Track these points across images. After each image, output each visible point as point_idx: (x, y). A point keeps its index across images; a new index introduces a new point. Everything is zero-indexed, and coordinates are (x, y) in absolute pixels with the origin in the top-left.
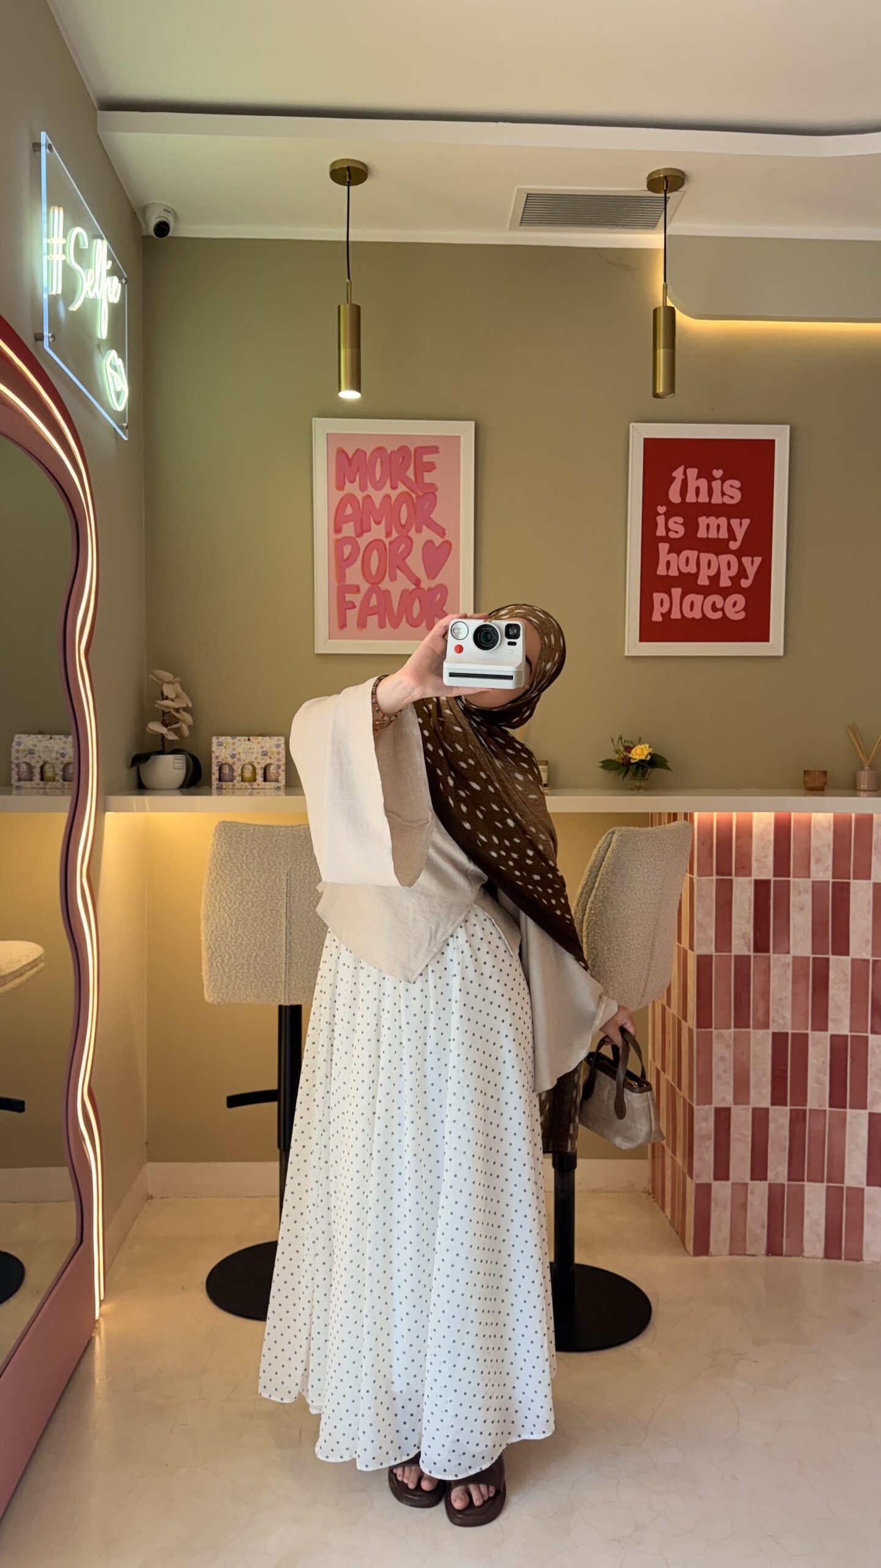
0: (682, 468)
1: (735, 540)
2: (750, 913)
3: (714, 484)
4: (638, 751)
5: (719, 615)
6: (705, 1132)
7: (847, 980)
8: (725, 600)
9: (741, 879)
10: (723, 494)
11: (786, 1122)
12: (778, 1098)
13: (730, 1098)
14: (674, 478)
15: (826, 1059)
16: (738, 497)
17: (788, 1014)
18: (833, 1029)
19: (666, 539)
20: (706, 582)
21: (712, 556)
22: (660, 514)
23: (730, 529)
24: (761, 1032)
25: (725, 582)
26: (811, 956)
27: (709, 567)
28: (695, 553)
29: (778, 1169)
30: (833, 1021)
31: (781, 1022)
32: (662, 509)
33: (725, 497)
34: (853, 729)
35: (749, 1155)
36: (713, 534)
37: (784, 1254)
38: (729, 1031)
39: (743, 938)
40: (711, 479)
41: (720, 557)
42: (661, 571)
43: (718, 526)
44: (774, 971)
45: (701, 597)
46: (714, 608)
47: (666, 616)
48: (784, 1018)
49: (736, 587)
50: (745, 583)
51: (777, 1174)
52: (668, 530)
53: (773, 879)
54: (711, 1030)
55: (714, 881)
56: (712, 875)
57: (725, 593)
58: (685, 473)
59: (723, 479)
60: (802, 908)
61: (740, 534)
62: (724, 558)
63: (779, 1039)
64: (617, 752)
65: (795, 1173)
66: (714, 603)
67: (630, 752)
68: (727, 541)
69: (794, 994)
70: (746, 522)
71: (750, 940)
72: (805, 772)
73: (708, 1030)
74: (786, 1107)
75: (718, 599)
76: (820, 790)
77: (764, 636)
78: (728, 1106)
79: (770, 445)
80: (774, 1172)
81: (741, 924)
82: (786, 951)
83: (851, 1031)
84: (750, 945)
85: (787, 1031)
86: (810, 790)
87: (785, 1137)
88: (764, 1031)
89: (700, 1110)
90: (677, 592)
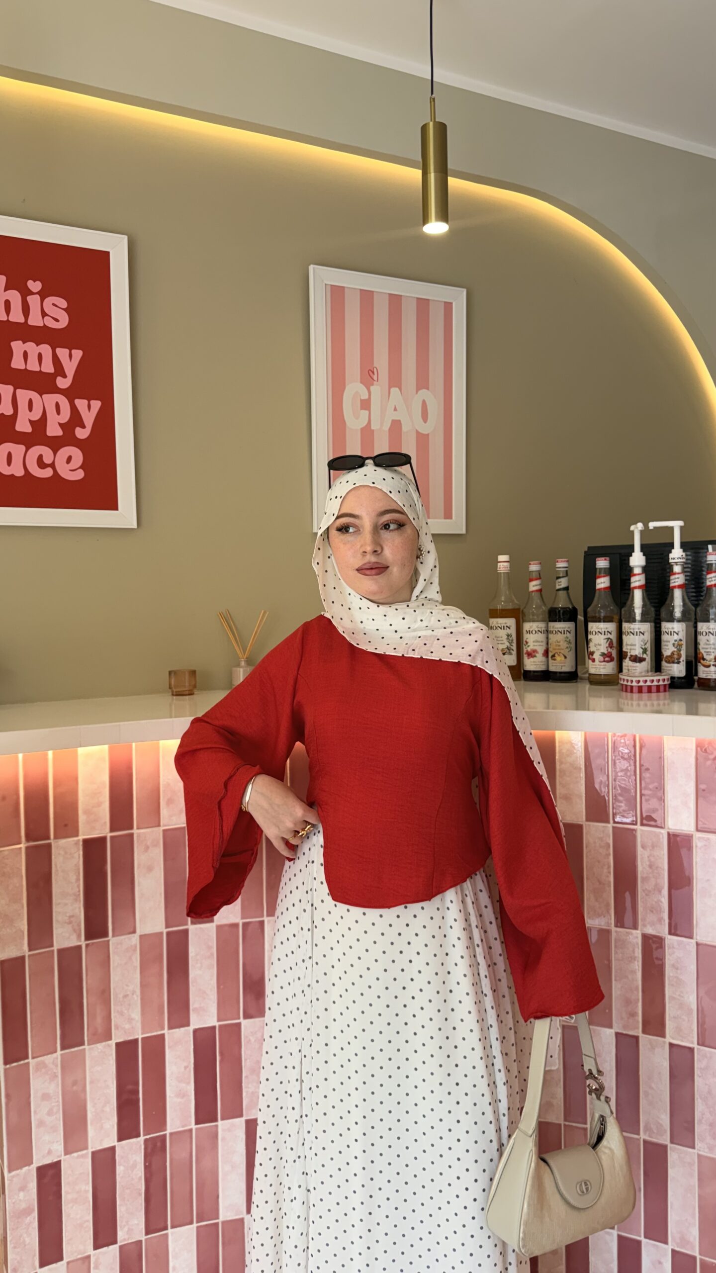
1: (65, 376)
2: (78, 886)
3: (29, 298)
5: (48, 473)
6: (24, 1205)
7: (212, 954)
8: (55, 454)
9: (63, 842)
10: (44, 314)
11: (139, 1158)
12: (126, 1131)
13: (59, 1147)
15: (190, 1062)
16: (64, 321)
17: (136, 1015)
18: (196, 1022)
20: (28, 429)
21: (34, 395)
23: (56, 361)
24: (100, 1046)
25: (53, 430)
26: (165, 931)
27: (30, 408)
28: (10, 388)
29: (131, 1223)
30: (195, 1010)
31: (127, 1026)
33: (46, 318)
34: (227, 618)
35: (90, 1217)
36: (33, 366)
38: (55, 1055)
39: (70, 923)
40: (25, 293)
41: (44, 396)
43: (40, 356)
44: (115, 960)
45: (22, 448)
46: (41, 464)
48: (130, 1020)
49: (67, 438)
50: (82, 434)
51: (130, 1231)
53: (109, 835)
54: (26, 1061)
55: (23, 851)
56: (20, 843)
57: (55, 444)
59: (43, 295)
60: (150, 869)
61: (70, 367)
62: (50, 399)
63: (126, 1051)
65: (155, 1222)
66: (40, 457)
68: (52, 378)
69: (143, 986)
70: (78, 354)
71: (79, 925)
72: (170, 673)
73: (22, 1062)
74: (139, 1139)
75: (46, 453)
76: (189, 695)
77: (111, 503)
78: (56, 1160)
79: (103, 257)
80: (126, 1229)
81: (66, 904)
82: (132, 930)
83: (219, 1020)
84: (80, 931)
85: (136, 1037)
86: (177, 695)
87: (140, 1178)
88: (104, 1044)
89: (13, 1177)
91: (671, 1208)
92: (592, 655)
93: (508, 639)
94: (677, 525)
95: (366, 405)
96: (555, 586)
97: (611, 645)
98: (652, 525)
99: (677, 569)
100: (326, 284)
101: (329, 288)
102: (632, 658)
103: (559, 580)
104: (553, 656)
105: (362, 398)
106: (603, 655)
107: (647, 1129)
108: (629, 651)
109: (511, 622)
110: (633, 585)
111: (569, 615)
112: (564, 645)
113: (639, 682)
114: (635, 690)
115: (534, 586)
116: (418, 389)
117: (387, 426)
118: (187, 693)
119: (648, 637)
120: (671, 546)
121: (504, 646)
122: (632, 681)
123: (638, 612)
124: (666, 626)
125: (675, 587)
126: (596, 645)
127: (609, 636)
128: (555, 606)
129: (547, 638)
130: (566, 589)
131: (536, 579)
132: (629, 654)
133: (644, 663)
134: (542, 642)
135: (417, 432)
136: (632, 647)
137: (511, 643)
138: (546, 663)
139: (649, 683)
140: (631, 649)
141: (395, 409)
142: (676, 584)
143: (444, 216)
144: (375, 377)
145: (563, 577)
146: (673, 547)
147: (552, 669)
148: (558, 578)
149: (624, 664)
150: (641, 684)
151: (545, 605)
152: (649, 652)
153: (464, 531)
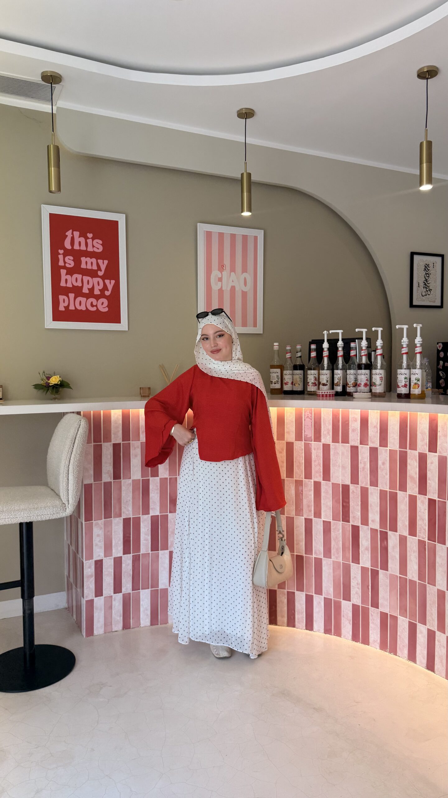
0: (71, 231)
1: (101, 271)
2: (111, 460)
3: (88, 240)
4: (54, 379)
5: (94, 309)
6: (90, 574)
7: (158, 489)
8: (97, 301)
9: (106, 444)
10: (93, 246)
11: (130, 562)
12: (126, 551)
13: (102, 554)
14: (67, 236)
15: (149, 528)
16: (101, 249)
17: (130, 508)
18: (152, 513)
19: (64, 267)
20: (87, 292)
21: (89, 278)
22: (60, 254)
23: (98, 265)
24: (117, 519)
25: (97, 292)
26: (141, 479)
27: (88, 283)
28: (81, 276)
29: (127, 586)
30: (152, 509)
31: (127, 513)
32: (61, 252)
33: (94, 248)
34: (162, 367)
35: (112, 582)
36: (89, 267)
37: (131, 628)
38: (102, 520)
39: (108, 473)
40: (86, 238)
41: (93, 279)
42: (63, 284)
43: (92, 263)
44: (123, 488)
45: (85, 299)
46: (92, 305)
47: (67, 308)
48: (128, 510)
49: (102, 295)
50: (107, 293)
51: (127, 589)
52: (65, 263)
53: (122, 443)
54: (92, 521)
55: (93, 446)
56: (91, 443)
57: (97, 298)
58: (72, 234)
59: (93, 239)
60: (136, 456)
61: (103, 267)
62: (96, 280)
63: (126, 522)
64: (42, 380)
65: (136, 586)
66: (92, 303)
67: (49, 380)
68: (96, 271)
69: (133, 498)
70: (106, 262)
71: (111, 474)
72: (140, 388)
73: (90, 522)
74: (130, 555)
75: (94, 301)
76: (148, 397)
77: (118, 321)
78: (101, 559)
79: (116, 223)
80: (125, 588)
81: (107, 466)
82: (129, 477)
83: (160, 513)
84: (111, 476)
85: (130, 517)
86: (143, 397)
87: (130, 570)
88: (119, 518)
89: (87, 562)
90: (72, 296)
91: (324, 582)
92: (309, 383)
93: (277, 377)
94: (340, 332)
95: (220, 280)
96: (296, 356)
97: (315, 379)
98: (331, 332)
99: (340, 349)
100: (204, 231)
101: (205, 232)
102: (323, 384)
103: (297, 353)
104: (295, 384)
105: (219, 277)
106: (312, 383)
107: (315, 553)
108: (321, 381)
109: (279, 370)
110: (324, 355)
111: (301, 367)
112: (298, 380)
113: (322, 392)
114: (321, 396)
115: (288, 356)
116: (243, 272)
117: (229, 289)
118: (147, 396)
119: (328, 376)
120: (338, 340)
121: (276, 380)
122: (320, 392)
123: (326, 366)
124: (336, 371)
125: (339, 356)
126: (310, 379)
127: (315, 376)
128: (296, 364)
129: (293, 377)
130: (300, 357)
131: (289, 353)
132: (321, 383)
133: (327, 386)
134: (291, 378)
135: (242, 291)
136: (323, 380)
137: (278, 379)
138: (292, 387)
139: (326, 393)
140: (322, 381)
141: (233, 281)
142: (340, 355)
143: (250, 210)
144: (224, 268)
145: (299, 352)
146: (339, 341)
147: (294, 389)
148: (297, 352)
149: (320, 387)
150: (323, 393)
151: (292, 363)
152: (329, 382)
153: (262, 333)
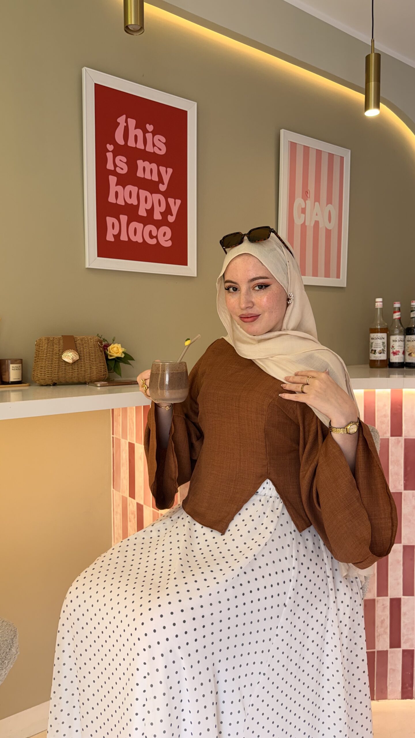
0: (124, 117)
1: (163, 184)
3: (147, 135)
4: (114, 349)
8: (158, 230)
10: (154, 145)
14: (119, 124)
16: (164, 150)
19: (114, 173)
20: (145, 214)
22: (109, 151)
23: (159, 174)
25: (157, 216)
27: (146, 202)
28: (136, 189)
32: (110, 147)
33: (155, 147)
36: (148, 176)
42: (112, 199)
43: (151, 171)
46: (151, 236)
47: (117, 237)
49: (164, 221)
50: (171, 219)
52: (115, 166)
57: (158, 224)
58: (126, 122)
59: (154, 133)
61: (166, 178)
62: (156, 197)
66: (151, 232)
67: (107, 349)
68: (156, 184)
75: (154, 229)
77: (184, 263)
79: (184, 113)
90: (124, 218)
95: (303, 211)
96: (410, 316)
100: (289, 141)
101: (290, 143)
104: (409, 354)
105: (302, 207)
115: (396, 316)
117: (312, 224)
121: (381, 349)
128: (410, 326)
129: (405, 344)
131: (398, 312)
137: (384, 347)
141: (317, 215)
143: (377, 104)
144: (308, 196)
145: (414, 310)
147: (408, 361)
148: (412, 311)
151: (403, 326)
153: (345, 286)
